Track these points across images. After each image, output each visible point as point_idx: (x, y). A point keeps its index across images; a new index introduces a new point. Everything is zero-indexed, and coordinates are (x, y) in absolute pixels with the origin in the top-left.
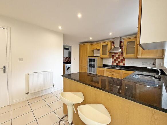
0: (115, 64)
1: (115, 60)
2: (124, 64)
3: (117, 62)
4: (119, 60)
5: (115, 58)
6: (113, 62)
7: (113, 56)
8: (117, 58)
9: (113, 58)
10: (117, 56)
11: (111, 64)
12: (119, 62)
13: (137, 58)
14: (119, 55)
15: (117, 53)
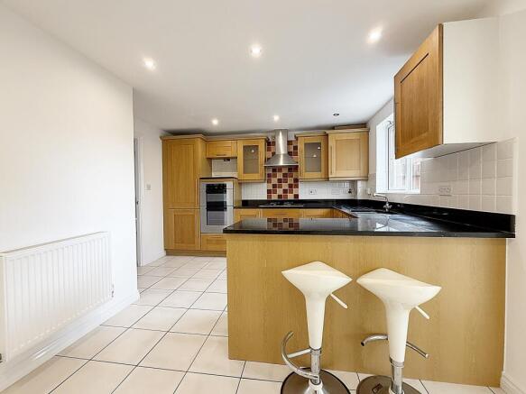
0: (274, 197)
1: (274, 186)
2: (297, 196)
3: (280, 191)
4: (285, 186)
5: (274, 181)
6: (269, 191)
7: (269, 175)
8: (280, 181)
9: (269, 181)
10: (280, 175)
11: (264, 197)
12: (285, 191)
13: (327, 179)
14: (285, 175)
15: (280, 169)
